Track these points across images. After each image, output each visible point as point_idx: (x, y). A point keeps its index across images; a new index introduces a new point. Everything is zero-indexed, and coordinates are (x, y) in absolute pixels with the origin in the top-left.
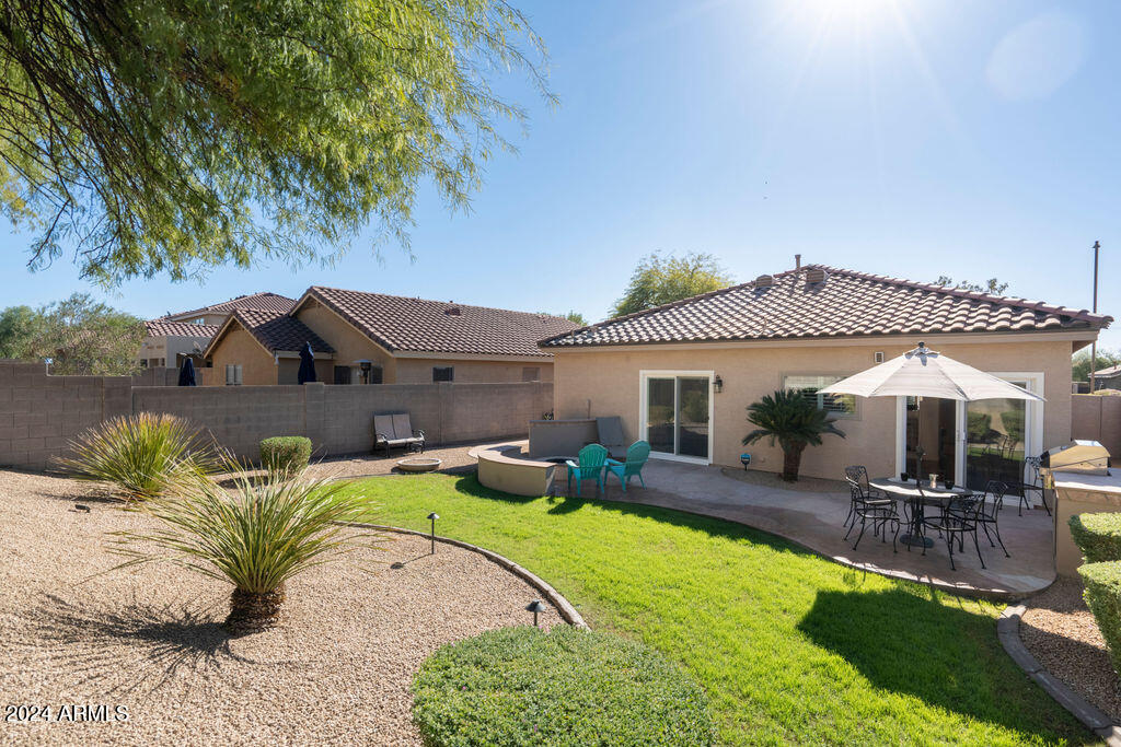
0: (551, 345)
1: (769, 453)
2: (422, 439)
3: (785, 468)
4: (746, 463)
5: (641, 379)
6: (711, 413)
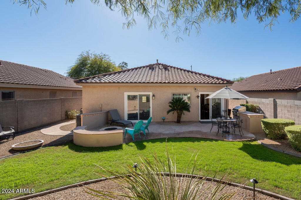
0: (83, 82)
1: (173, 116)
2: (13, 131)
3: (177, 119)
4: (164, 120)
5: (125, 95)
6: (151, 106)
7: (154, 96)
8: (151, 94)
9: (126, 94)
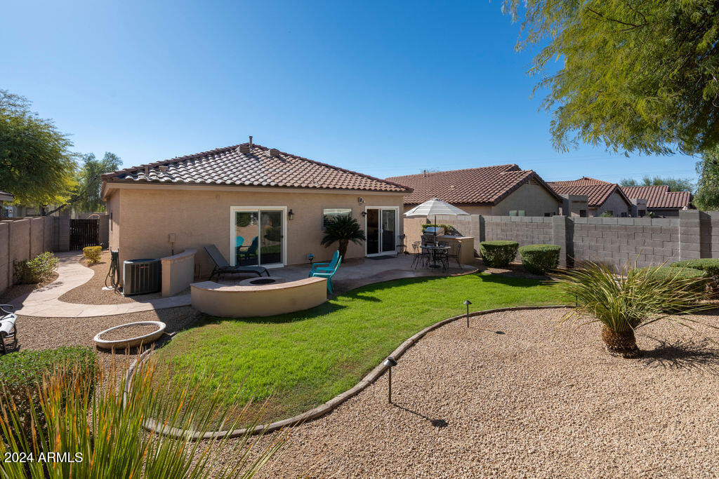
4: (311, 260)
5: (231, 212)
6: (285, 233)
7: (290, 213)
8: (284, 209)
9: (234, 210)
